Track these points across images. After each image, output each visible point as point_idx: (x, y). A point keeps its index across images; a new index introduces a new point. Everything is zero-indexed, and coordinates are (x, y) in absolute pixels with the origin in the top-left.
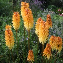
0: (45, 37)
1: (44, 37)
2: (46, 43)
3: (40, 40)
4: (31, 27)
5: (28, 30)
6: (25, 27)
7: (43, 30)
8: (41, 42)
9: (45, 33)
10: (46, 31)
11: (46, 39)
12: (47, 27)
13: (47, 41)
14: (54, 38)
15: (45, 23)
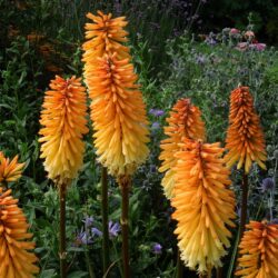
0: (213, 234)
1: (208, 230)
2: (221, 265)
3: (189, 254)
4: (135, 154)
5: (121, 177)
6: (99, 160)
7: (199, 193)
8: (190, 265)
9: (213, 209)
10: (215, 194)
11: (218, 244)
12: (218, 170)
13: (225, 253)
14: (264, 234)
15: (207, 151)
